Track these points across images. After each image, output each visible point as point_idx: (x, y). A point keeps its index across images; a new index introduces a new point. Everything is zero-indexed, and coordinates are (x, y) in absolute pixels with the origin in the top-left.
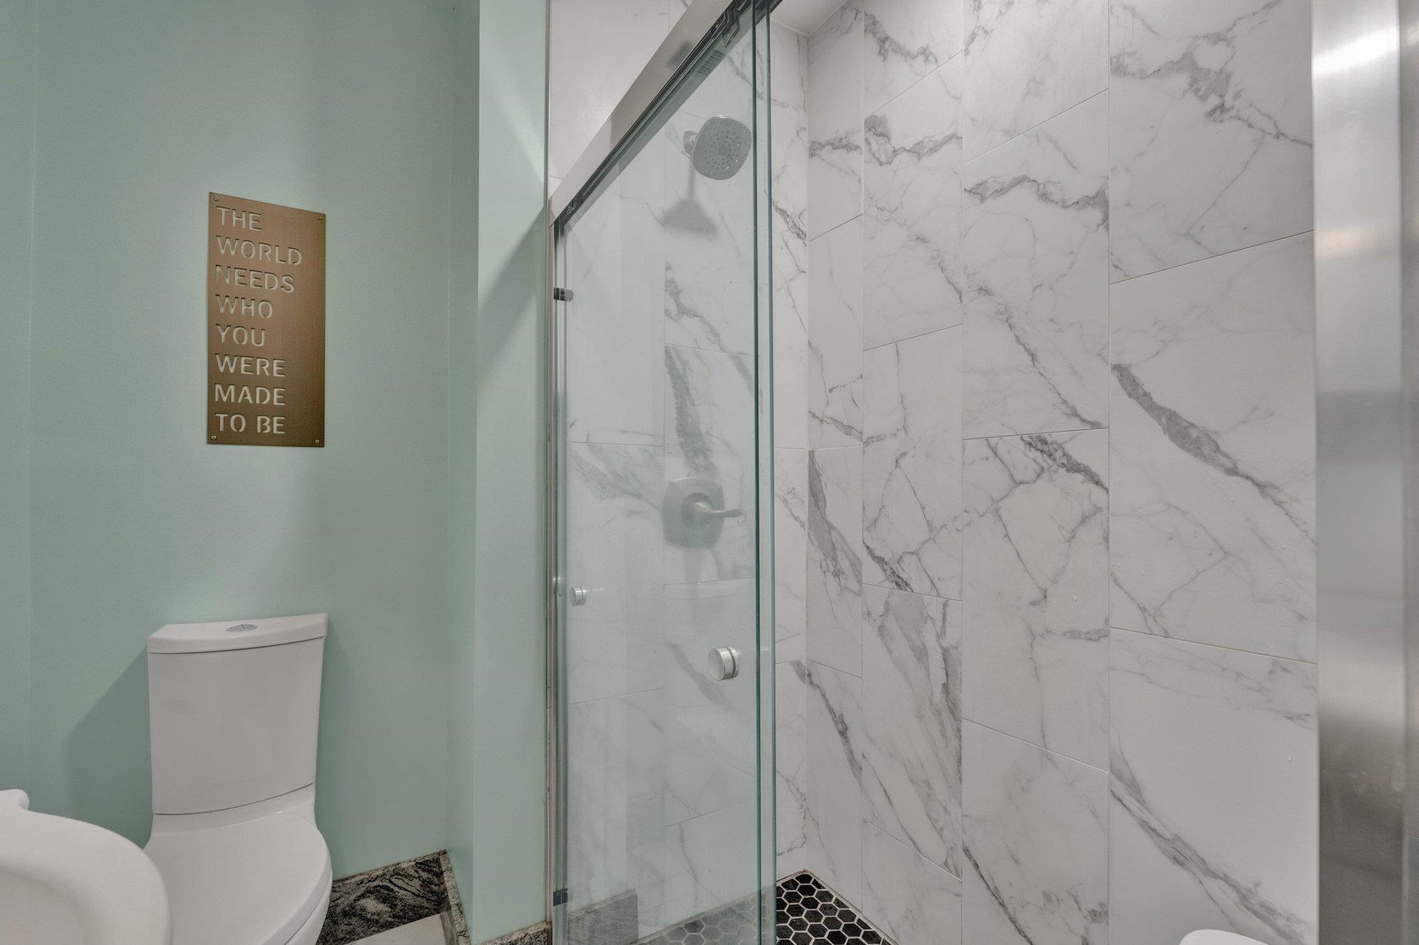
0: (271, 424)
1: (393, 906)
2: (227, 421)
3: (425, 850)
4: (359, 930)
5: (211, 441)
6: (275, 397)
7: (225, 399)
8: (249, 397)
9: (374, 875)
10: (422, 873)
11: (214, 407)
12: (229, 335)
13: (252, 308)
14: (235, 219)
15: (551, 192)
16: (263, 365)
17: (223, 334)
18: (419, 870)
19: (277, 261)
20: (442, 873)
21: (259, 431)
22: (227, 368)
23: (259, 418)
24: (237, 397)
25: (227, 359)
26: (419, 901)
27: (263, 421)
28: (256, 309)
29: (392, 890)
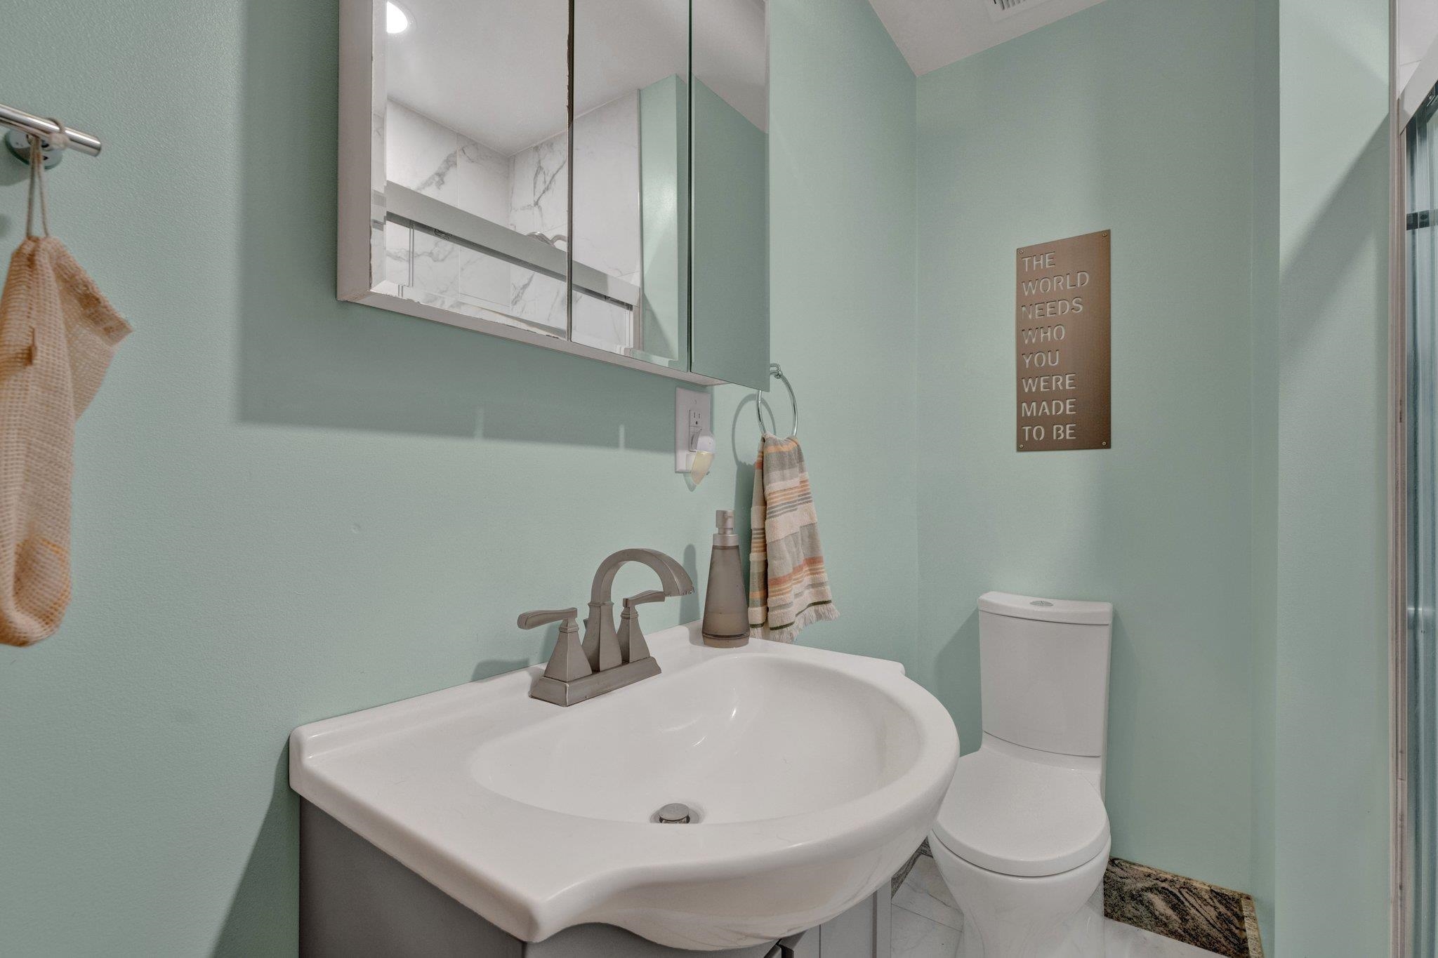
0: (1064, 431)
1: (1184, 920)
2: (1031, 432)
3: (1229, 885)
4: (1146, 921)
5: (1019, 450)
6: (1067, 407)
7: (1029, 414)
8: (1047, 410)
9: (1163, 876)
10: (1218, 905)
11: (1022, 421)
12: (1032, 362)
13: (1049, 334)
14: (1035, 263)
16: (1057, 380)
17: (1027, 361)
18: (1215, 900)
19: (1068, 287)
20: (1243, 917)
21: (1055, 438)
22: (1030, 388)
23: (1055, 427)
24: (1038, 412)
25: (1030, 381)
26: (1214, 933)
27: (1058, 429)
28: (1052, 333)
29: (1183, 903)
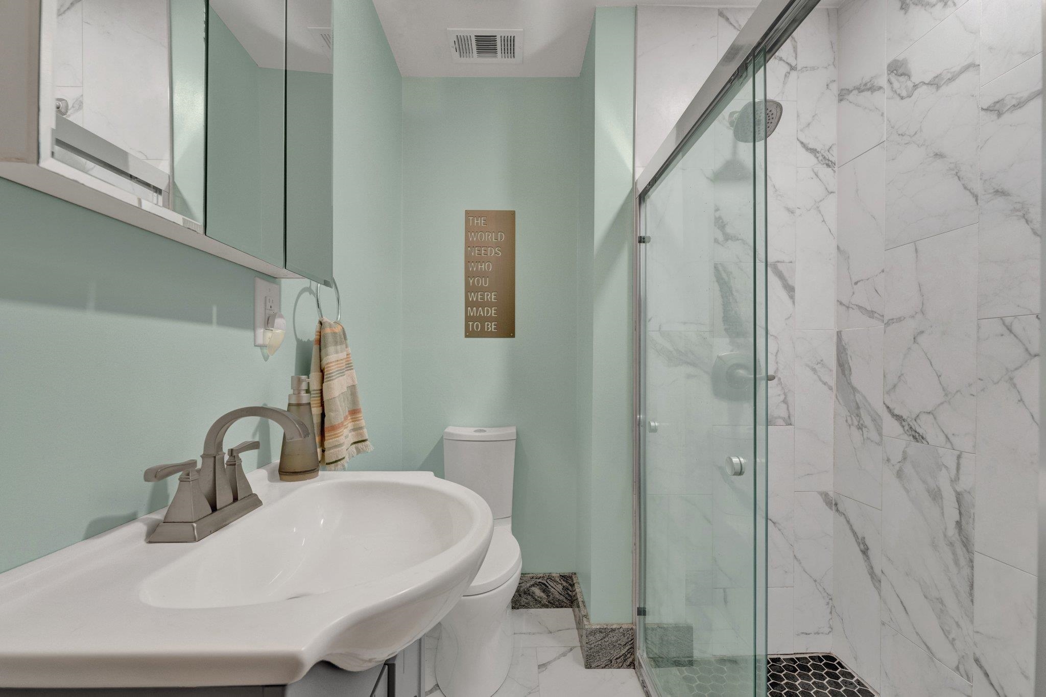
0: (491, 326)
1: (548, 596)
2: (473, 325)
3: (566, 571)
4: (531, 603)
5: (466, 336)
6: (493, 312)
7: (472, 314)
8: (482, 313)
9: (539, 575)
10: (563, 582)
11: (468, 319)
12: (473, 282)
13: (483, 266)
14: (476, 222)
15: (637, 177)
16: (488, 295)
17: (471, 281)
18: (562, 580)
19: (494, 240)
20: (574, 584)
21: (486, 330)
22: (473, 298)
23: (486, 323)
24: (477, 313)
25: (473, 294)
26: (562, 598)
27: (488, 325)
28: (485, 266)
29: (548, 587)
